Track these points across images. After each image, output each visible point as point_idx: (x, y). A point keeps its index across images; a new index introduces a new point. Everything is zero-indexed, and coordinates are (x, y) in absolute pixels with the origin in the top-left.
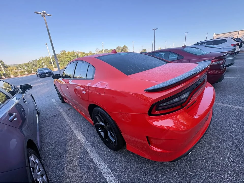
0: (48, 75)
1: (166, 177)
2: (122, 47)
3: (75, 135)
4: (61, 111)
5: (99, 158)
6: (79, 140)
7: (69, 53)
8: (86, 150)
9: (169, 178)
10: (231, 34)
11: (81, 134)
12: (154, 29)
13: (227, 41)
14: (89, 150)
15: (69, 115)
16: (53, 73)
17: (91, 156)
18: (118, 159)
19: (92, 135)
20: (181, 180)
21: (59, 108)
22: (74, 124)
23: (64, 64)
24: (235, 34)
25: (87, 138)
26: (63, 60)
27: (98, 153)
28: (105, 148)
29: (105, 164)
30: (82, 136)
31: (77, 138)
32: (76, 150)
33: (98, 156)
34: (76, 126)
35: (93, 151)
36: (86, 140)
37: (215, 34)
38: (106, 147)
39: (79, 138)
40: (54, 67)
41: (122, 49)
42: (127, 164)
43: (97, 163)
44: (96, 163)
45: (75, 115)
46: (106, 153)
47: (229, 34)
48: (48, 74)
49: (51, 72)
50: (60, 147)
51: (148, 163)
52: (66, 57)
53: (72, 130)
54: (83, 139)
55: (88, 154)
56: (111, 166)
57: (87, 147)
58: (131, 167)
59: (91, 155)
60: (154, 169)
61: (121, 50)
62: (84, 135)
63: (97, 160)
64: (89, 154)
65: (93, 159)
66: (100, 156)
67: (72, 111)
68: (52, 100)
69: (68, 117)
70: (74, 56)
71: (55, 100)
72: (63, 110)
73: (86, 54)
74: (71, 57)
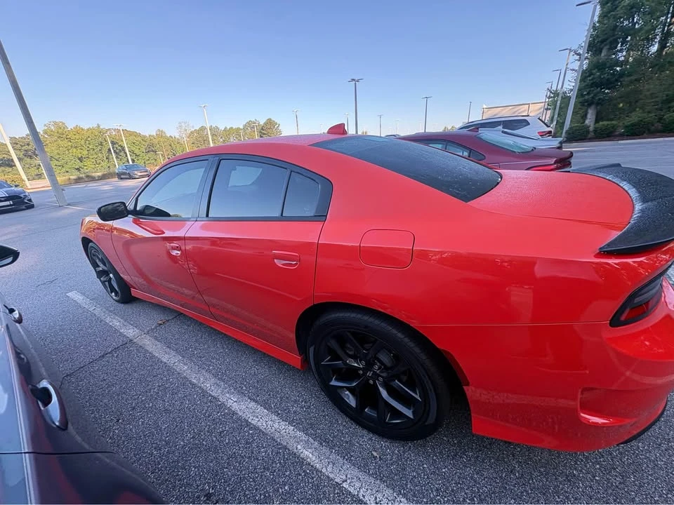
0: (11, 205)
1: (581, 485)
2: (262, 123)
3: (234, 413)
4: (131, 332)
5: (361, 475)
6: (256, 428)
7: (78, 130)
8: (303, 459)
9: (591, 487)
10: (516, 109)
11: (252, 404)
12: (353, 80)
13: (529, 124)
14: (311, 455)
15: (171, 343)
16: (30, 200)
17: (331, 476)
18: (425, 466)
19: (295, 401)
20: (620, 483)
21: (116, 323)
22: (207, 375)
23: (64, 170)
24: (522, 110)
25: (284, 415)
26: (59, 154)
27: (349, 460)
28: (362, 437)
29: (391, 491)
30: (260, 410)
31: (248, 424)
32: (264, 468)
33: (356, 472)
34: (221, 379)
35: (328, 458)
36: (284, 423)
37: (485, 107)
38: (365, 432)
39: (253, 422)
40: (24, 177)
41: (262, 129)
42: (460, 474)
43: (364, 496)
44: (361, 497)
45: (196, 341)
46: (375, 454)
47: (502, 110)
48: (7, 203)
49: (22, 196)
50: (195, 467)
51: (514, 456)
52: (70, 144)
53: (210, 395)
54: (270, 423)
55: (317, 471)
56: (414, 495)
57: (299, 447)
58: (475, 481)
59: (328, 471)
60: (540, 472)
61: (260, 132)
62: (266, 405)
63: (358, 485)
64: (321, 472)
65: (344, 485)
66: (363, 468)
67: (175, 328)
68: (67, 294)
69: (173, 353)
70: (101, 144)
71: (83, 294)
72: (138, 331)
73: (144, 139)
74: (91, 147)
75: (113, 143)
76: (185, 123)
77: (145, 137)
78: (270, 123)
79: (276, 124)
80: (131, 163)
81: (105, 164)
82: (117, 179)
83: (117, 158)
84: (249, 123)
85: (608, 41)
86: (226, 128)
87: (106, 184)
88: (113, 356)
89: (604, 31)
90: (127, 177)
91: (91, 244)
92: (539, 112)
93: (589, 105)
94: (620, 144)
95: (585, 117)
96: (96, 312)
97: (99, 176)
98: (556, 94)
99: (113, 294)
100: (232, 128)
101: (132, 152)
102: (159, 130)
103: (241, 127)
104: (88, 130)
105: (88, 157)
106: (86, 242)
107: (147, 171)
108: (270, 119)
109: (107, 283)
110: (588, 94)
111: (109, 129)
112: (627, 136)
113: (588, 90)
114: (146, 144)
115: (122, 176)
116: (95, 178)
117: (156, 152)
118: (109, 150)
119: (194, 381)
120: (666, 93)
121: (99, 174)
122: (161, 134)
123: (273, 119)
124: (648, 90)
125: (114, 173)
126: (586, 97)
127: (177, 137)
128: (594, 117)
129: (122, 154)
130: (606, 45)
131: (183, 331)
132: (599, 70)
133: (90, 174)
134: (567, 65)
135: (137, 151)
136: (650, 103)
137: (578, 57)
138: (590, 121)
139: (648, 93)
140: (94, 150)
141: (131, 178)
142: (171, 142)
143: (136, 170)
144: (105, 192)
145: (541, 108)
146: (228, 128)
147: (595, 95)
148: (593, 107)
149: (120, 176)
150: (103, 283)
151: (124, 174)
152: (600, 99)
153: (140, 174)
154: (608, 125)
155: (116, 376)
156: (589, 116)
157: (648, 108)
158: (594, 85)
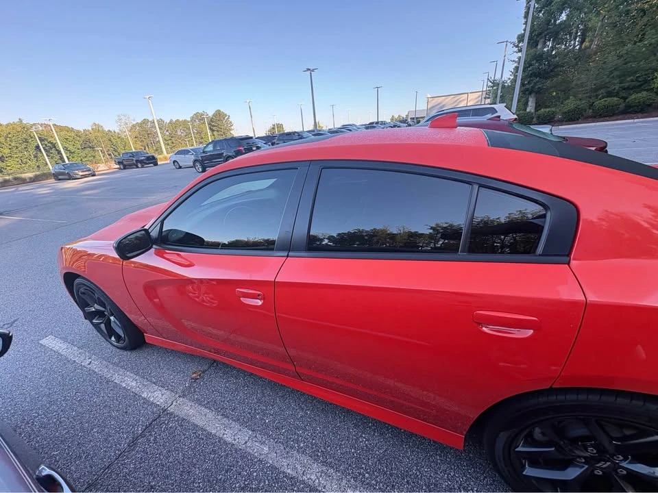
2: (210, 115)
10: (456, 99)
13: (497, 112)
15: (224, 409)
22: (303, 459)
24: (462, 98)
34: (325, 464)
41: (211, 121)
45: (259, 401)
61: (210, 124)
67: (219, 383)
68: (40, 342)
69: (236, 426)
70: (26, 141)
71: (65, 339)
72: (168, 393)
73: (78, 134)
74: (13, 144)
75: (41, 140)
76: (125, 116)
77: (78, 131)
78: (219, 115)
79: (226, 115)
80: (67, 162)
81: (33, 163)
82: (53, 180)
83: (48, 156)
84: (196, 115)
85: (543, 35)
86: (171, 120)
87: (42, 187)
88: (149, 440)
89: (540, 25)
90: (67, 177)
91: (77, 281)
92: (477, 100)
93: (530, 94)
94: (562, 129)
95: (526, 104)
96: (93, 367)
97: (30, 178)
98: (495, 84)
99: (113, 339)
100: (177, 120)
101: (66, 149)
102: (95, 124)
103: (189, 119)
104: (8, 125)
105: (11, 157)
106: (70, 279)
107: (90, 170)
108: (219, 111)
109: (103, 326)
110: (529, 83)
111: (34, 124)
112: (566, 121)
113: (529, 79)
114: (81, 140)
115: (60, 177)
116: (25, 179)
117: (93, 148)
118: (38, 147)
119: (289, 471)
120: (594, 82)
121: (31, 175)
122: (97, 129)
123: (222, 110)
124: (578, 79)
125: (50, 174)
126: (527, 86)
127: (117, 131)
128: (534, 104)
129: (53, 151)
130: (541, 38)
131: (233, 387)
132: (537, 61)
133: (18, 175)
134: (505, 56)
135: (71, 148)
136: (582, 91)
137: (516, 49)
138: (531, 108)
139: (579, 82)
140: (17, 148)
141: (71, 178)
142: (110, 137)
143: (77, 170)
144: (44, 196)
145: (479, 97)
146: (174, 120)
147: (535, 84)
148: (533, 95)
149: (58, 177)
150: (97, 326)
151: (62, 174)
152: (539, 88)
153: (81, 174)
154: (549, 111)
155: (167, 477)
156: (530, 103)
157: (580, 96)
158: (534, 75)
